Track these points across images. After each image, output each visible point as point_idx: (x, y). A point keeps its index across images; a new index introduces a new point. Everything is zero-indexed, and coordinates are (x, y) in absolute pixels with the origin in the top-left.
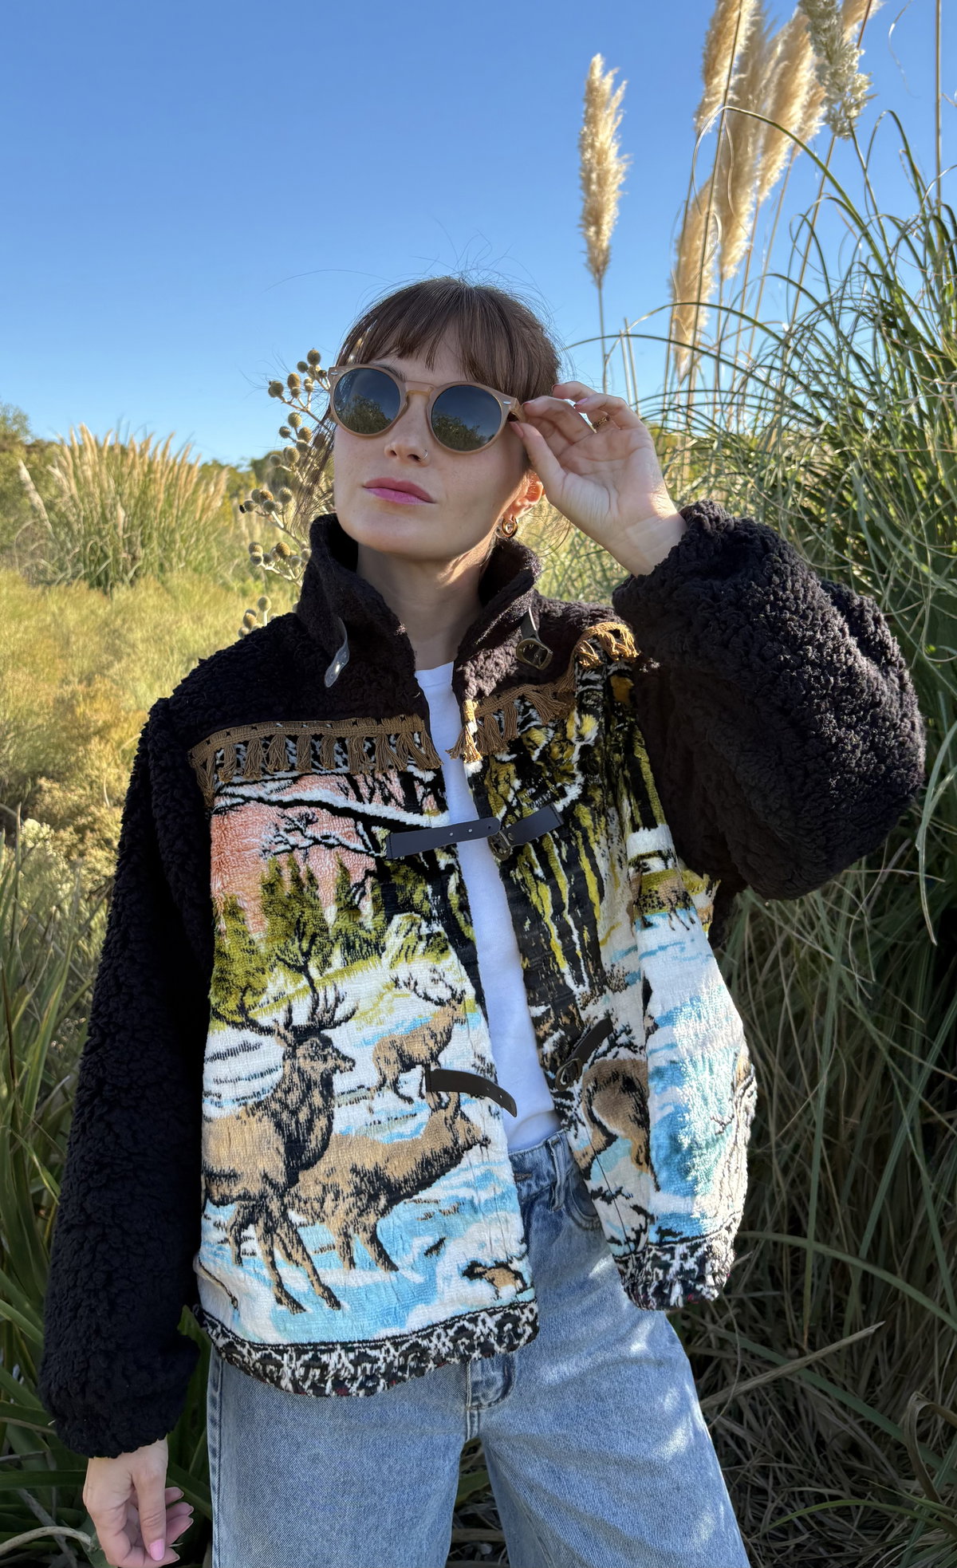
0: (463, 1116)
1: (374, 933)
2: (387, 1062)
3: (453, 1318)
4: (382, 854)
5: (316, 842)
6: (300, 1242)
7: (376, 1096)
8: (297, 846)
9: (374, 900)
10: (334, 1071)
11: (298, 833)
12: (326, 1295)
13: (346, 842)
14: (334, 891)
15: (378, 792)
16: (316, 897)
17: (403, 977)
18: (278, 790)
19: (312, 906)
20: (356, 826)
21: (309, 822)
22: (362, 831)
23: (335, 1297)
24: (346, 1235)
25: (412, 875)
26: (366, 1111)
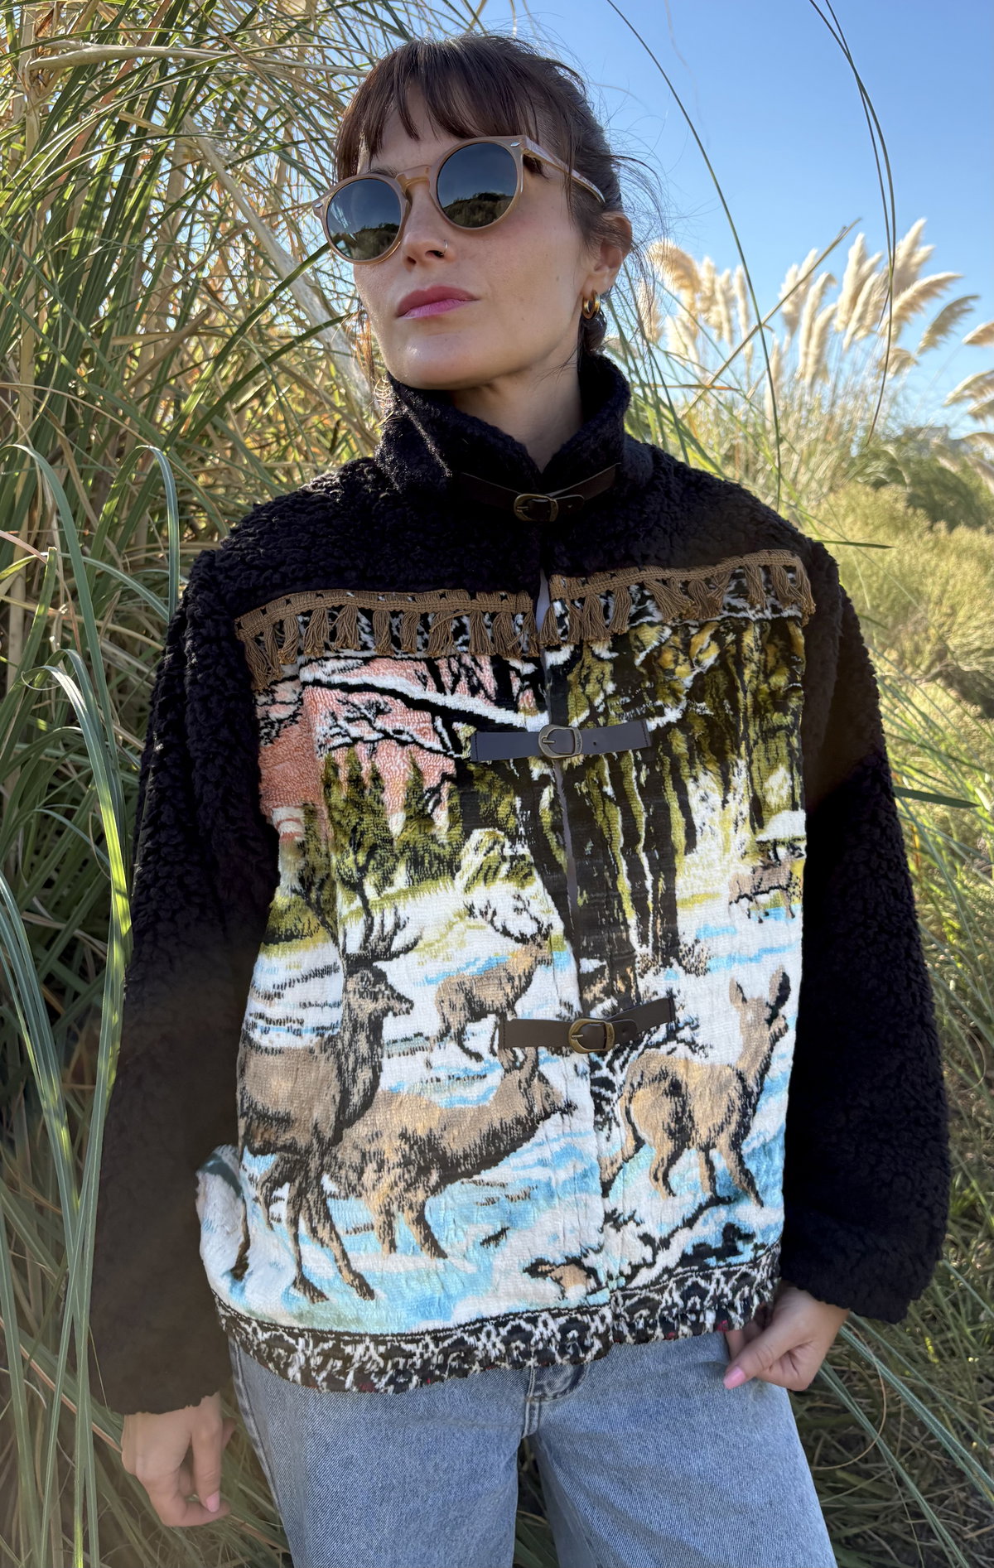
0: (543, 1079)
1: (448, 848)
2: (453, 1007)
3: (506, 1315)
4: (464, 755)
5: (387, 736)
6: (328, 1217)
7: (436, 1048)
8: (361, 739)
9: (451, 810)
10: (385, 1014)
11: (365, 723)
12: (357, 1282)
13: (421, 740)
14: (403, 796)
15: (464, 681)
16: (380, 802)
17: (479, 905)
18: (343, 670)
19: (374, 812)
20: (433, 721)
21: (380, 712)
22: (440, 728)
23: (367, 1286)
24: (389, 1213)
25: (499, 783)
26: (423, 1065)
